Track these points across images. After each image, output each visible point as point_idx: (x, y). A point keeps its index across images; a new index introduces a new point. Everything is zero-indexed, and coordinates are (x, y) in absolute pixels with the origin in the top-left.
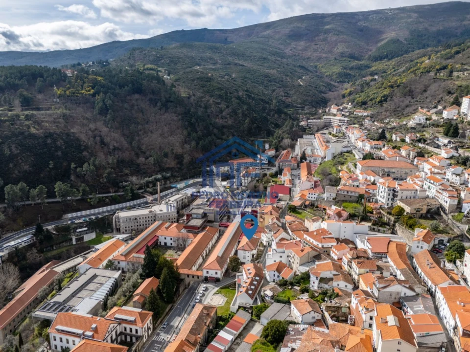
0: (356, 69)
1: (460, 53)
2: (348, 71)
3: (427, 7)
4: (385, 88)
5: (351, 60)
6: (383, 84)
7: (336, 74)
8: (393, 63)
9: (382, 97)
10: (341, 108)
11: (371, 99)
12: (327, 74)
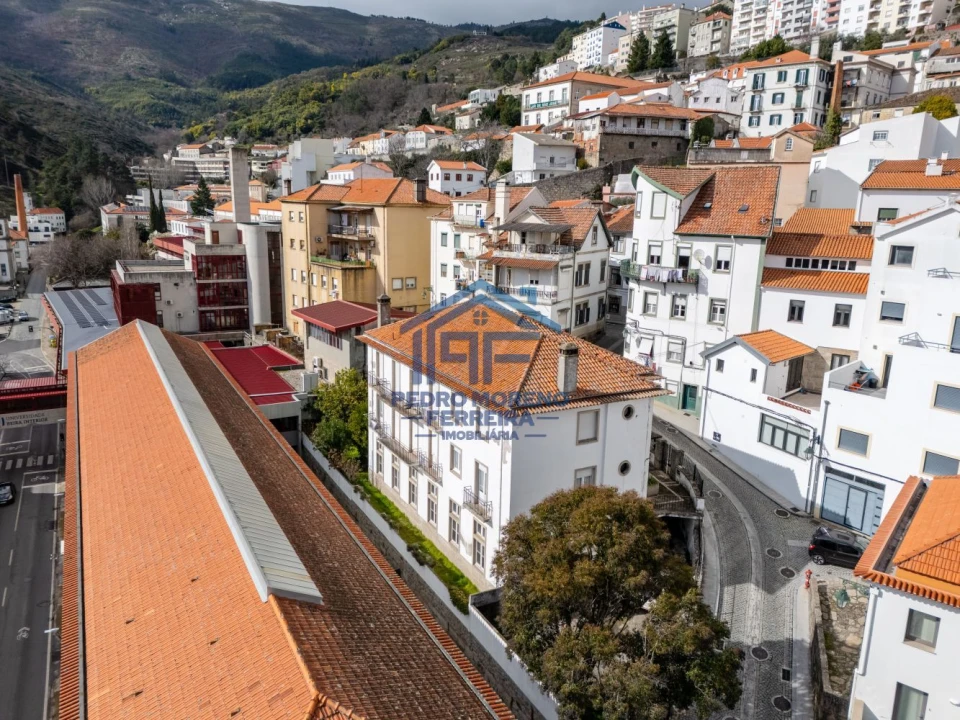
0: (188, 101)
1: (410, 62)
2: (171, 105)
3: (294, 9)
4: (306, 102)
5: (169, 84)
6: (296, 94)
7: (144, 107)
8: (275, 88)
9: (306, 119)
10: (211, 146)
11: (282, 123)
12: (116, 106)
